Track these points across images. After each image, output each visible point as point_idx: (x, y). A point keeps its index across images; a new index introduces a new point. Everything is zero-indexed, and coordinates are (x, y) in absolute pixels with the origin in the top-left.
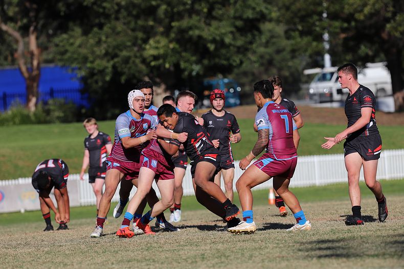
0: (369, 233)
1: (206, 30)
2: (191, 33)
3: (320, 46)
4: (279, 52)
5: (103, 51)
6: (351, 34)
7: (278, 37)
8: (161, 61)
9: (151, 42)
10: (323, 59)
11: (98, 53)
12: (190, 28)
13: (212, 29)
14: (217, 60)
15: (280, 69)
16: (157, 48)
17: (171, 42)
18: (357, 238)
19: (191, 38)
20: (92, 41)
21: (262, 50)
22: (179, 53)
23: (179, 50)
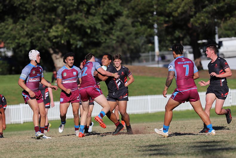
0: (179, 141)
1: (86, 21)
2: (77, 23)
3: (152, 31)
4: (128, 34)
5: (25, 33)
6: (170, 24)
7: (128, 25)
8: (59, 39)
9: (54, 28)
10: (154, 39)
11: (22, 34)
12: (76, 20)
13: (89, 21)
14: (91, 39)
15: (129, 45)
16: (57, 31)
17: (65, 28)
18: (172, 144)
19: (77, 26)
20: (18, 27)
21: (118, 33)
22: (70, 34)
23: (70, 33)
